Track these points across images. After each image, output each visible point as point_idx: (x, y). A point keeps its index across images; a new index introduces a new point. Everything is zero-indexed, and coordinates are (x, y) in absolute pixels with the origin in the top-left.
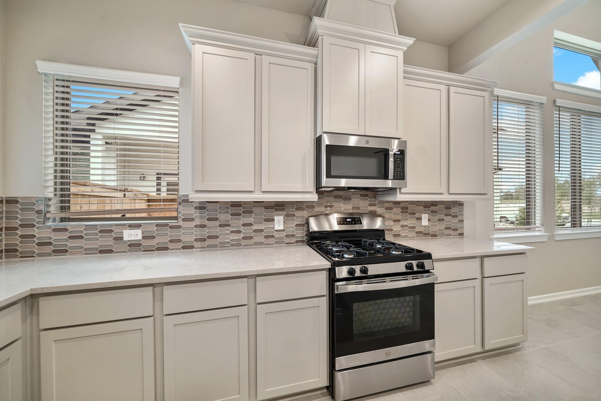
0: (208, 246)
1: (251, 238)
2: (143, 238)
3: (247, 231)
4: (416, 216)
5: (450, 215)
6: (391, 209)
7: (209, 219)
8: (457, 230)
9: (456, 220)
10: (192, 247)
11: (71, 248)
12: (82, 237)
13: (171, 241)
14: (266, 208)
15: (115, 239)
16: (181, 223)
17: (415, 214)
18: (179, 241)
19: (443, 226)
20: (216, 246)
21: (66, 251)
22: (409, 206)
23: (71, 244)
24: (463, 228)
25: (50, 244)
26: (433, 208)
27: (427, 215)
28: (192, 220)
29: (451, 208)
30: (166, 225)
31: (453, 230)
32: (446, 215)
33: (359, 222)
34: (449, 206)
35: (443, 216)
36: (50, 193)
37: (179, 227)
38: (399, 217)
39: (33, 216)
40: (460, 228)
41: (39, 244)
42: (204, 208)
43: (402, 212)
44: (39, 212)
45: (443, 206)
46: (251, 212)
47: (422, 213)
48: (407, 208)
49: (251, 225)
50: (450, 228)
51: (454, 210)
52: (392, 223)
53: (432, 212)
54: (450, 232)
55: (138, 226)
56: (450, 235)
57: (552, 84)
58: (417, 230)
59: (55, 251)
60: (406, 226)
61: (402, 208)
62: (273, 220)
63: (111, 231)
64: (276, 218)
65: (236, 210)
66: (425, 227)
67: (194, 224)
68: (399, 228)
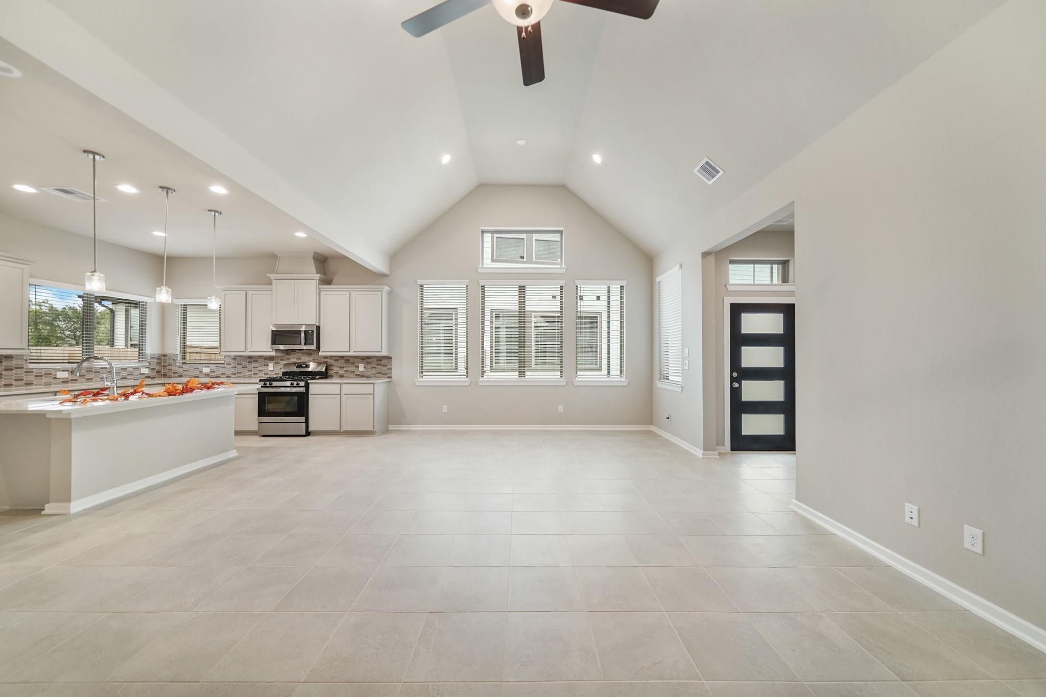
0: (237, 377)
1: (257, 374)
2: (211, 372)
3: (256, 370)
4: (356, 364)
5: (381, 365)
6: (338, 360)
7: (237, 364)
8: (386, 374)
9: (386, 368)
10: (230, 377)
11: (185, 375)
12: (188, 371)
13: (221, 374)
14: (264, 359)
15: (200, 372)
16: (226, 366)
17: (354, 363)
18: (225, 374)
19: (374, 371)
20: (240, 377)
21: (182, 376)
22: (350, 359)
23: (184, 373)
24: (391, 373)
25: (177, 373)
26: (367, 360)
27: (363, 365)
28: (230, 364)
29: (381, 360)
30: (219, 366)
31: (383, 374)
32: (377, 365)
33: (307, 366)
34: (380, 359)
35: (375, 365)
36: (178, 352)
37: (225, 367)
38: (344, 365)
39: (172, 361)
40: (389, 373)
41: (174, 373)
42: (235, 359)
43: (345, 362)
44: (174, 360)
45: (375, 359)
46: (257, 361)
47: (360, 363)
48: (349, 360)
49: (257, 367)
50: (381, 373)
51: (383, 362)
52: (338, 369)
53: (367, 363)
54: (381, 375)
55: (209, 366)
56: (381, 377)
57: (477, 269)
58: (356, 373)
59: (179, 376)
60: (348, 371)
61: (345, 360)
62: (268, 365)
63: (198, 368)
64: (269, 364)
65: (250, 360)
66: (362, 371)
67: (231, 366)
68: (344, 372)
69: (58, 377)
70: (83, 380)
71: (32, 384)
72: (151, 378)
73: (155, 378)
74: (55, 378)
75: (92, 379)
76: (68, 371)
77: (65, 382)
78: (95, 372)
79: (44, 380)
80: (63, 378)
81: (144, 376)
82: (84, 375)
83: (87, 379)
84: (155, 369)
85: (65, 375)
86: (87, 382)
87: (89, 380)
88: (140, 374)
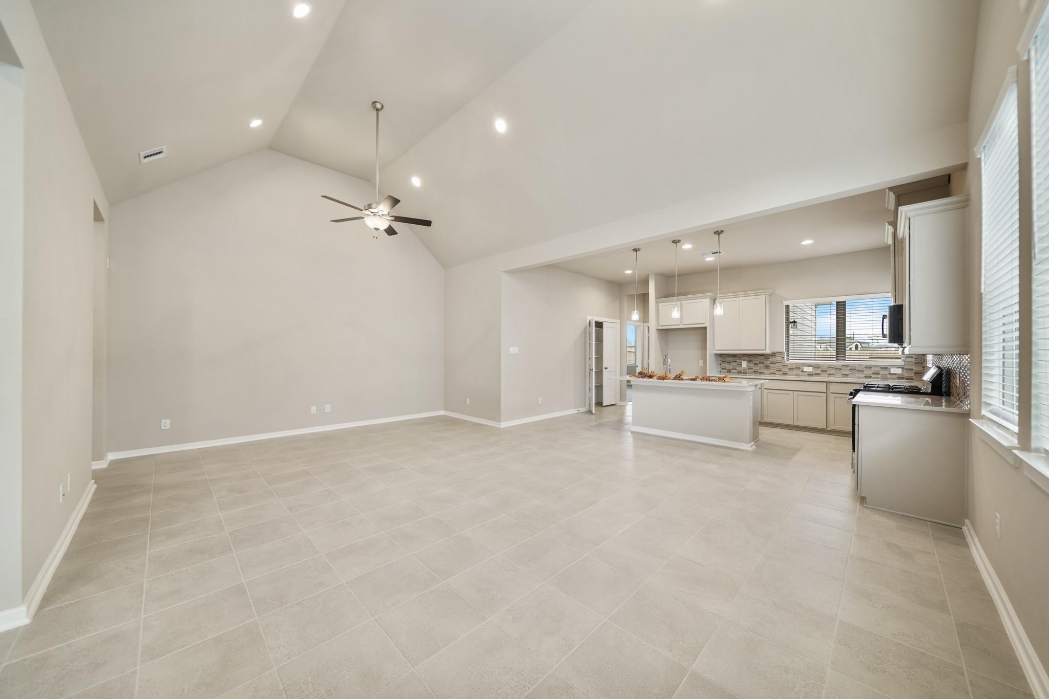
69: (804, 370)
70: (825, 374)
71: (787, 374)
72: (906, 379)
73: (912, 379)
74: (802, 371)
75: (834, 374)
76: (813, 366)
77: (810, 375)
78: (836, 369)
79: (796, 372)
80: (809, 372)
81: (896, 376)
82: (826, 371)
83: (829, 374)
84: (912, 369)
85: (810, 369)
86: (828, 377)
87: (830, 375)
88: (890, 374)
